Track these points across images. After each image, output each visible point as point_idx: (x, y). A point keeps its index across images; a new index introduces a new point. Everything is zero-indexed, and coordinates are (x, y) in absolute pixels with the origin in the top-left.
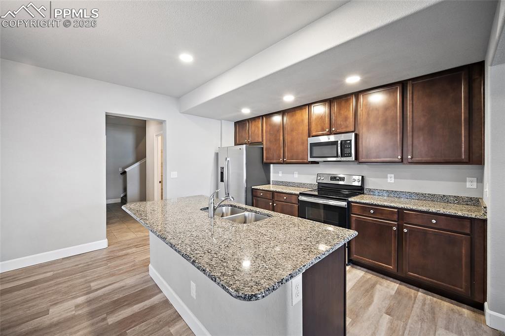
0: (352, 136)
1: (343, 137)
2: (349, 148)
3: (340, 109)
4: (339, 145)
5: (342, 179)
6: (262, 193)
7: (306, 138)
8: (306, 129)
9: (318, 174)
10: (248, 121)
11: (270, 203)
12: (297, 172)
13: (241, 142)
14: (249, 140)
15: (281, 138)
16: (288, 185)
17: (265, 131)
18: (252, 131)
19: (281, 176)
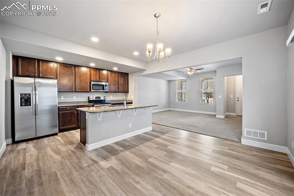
3: (102, 73)
4: (105, 86)
5: (99, 98)
6: (68, 108)
7: (89, 81)
8: (89, 77)
9: (89, 97)
10: (39, 60)
11: (76, 112)
12: (75, 97)
13: (26, 74)
14: (40, 75)
15: (73, 79)
16: (69, 104)
17: (59, 72)
18: (43, 69)
19: (63, 99)
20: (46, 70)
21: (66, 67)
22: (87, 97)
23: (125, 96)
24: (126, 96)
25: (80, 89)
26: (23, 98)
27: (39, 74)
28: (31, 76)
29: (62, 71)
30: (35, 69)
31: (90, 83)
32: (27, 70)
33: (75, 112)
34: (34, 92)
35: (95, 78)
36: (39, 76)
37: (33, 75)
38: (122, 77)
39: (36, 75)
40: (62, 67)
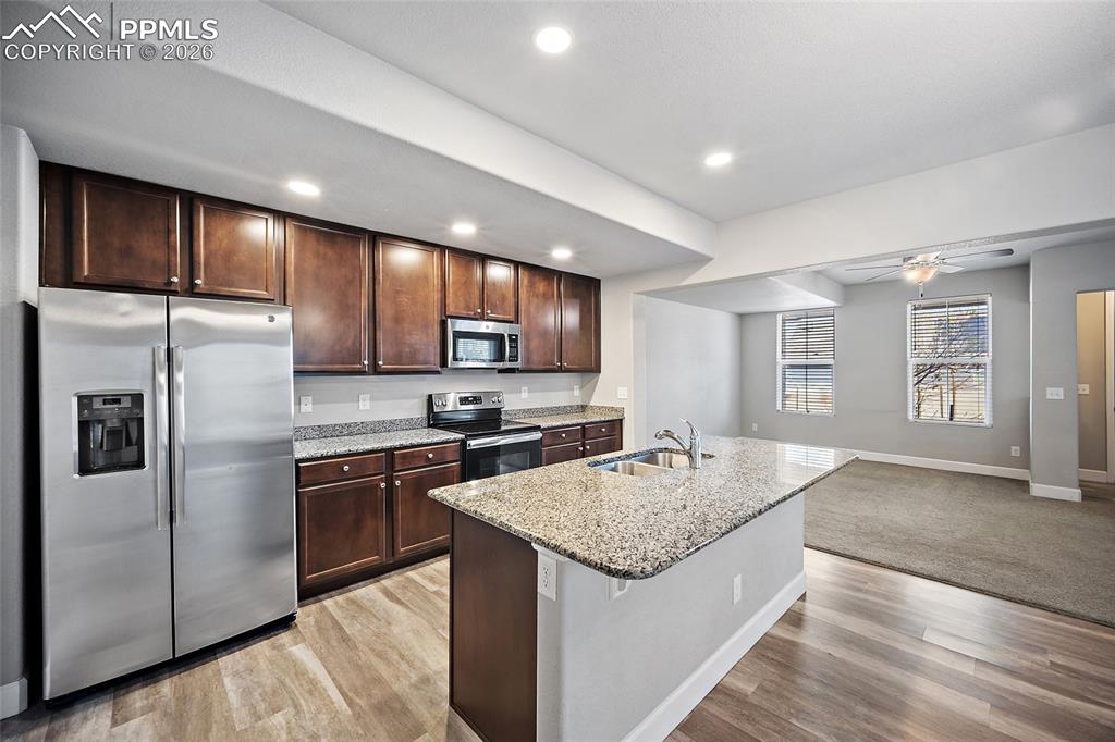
2: (514, 347)
4: (507, 342)
5: (478, 400)
6: (346, 463)
7: (436, 317)
8: (436, 296)
9: (430, 396)
10: (190, 200)
11: (383, 485)
12: (369, 396)
13: (117, 275)
14: (198, 281)
15: (364, 304)
16: (341, 434)
17: (292, 269)
18: (213, 246)
19: (310, 410)
20: (229, 255)
21: (330, 238)
22: (421, 397)
23: (581, 388)
24: (587, 389)
25: (398, 358)
26: (101, 422)
27: (192, 275)
28: (147, 286)
29: (311, 264)
30: (169, 246)
31: (443, 324)
32: (127, 252)
33: (378, 485)
34: (162, 378)
35: (462, 304)
36: (193, 285)
37: (159, 281)
38: (575, 296)
39: (176, 280)
40: (312, 242)
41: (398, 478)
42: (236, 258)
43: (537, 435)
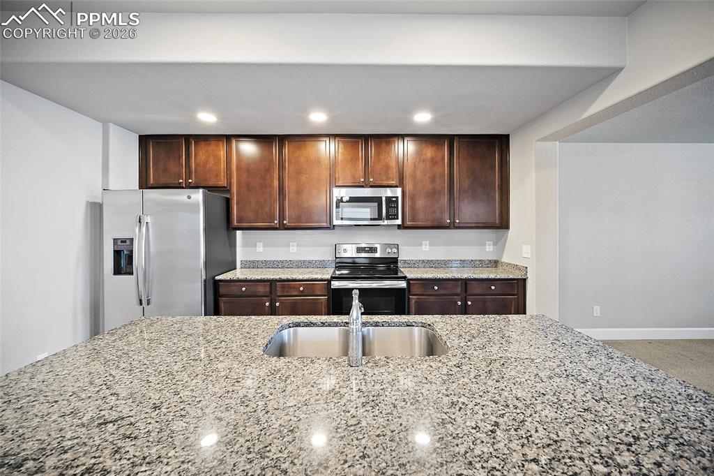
0: (398, 192)
1: (389, 193)
2: (394, 207)
3: (378, 153)
4: (384, 203)
5: (373, 250)
7: (326, 188)
8: (327, 173)
9: (336, 246)
10: (188, 138)
11: (267, 304)
12: (295, 244)
13: (162, 181)
14: (190, 181)
15: (276, 183)
16: (277, 267)
17: (235, 167)
18: (198, 161)
19: (261, 251)
20: (205, 165)
22: (331, 246)
23: (495, 244)
24: (500, 244)
25: (299, 218)
28: (172, 186)
31: (330, 192)
32: (165, 170)
35: (349, 176)
36: (189, 183)
37: (176, 183)
39: (182, 181)
41: (279, 301)
42: (208, 166)
43: (403, 284)
